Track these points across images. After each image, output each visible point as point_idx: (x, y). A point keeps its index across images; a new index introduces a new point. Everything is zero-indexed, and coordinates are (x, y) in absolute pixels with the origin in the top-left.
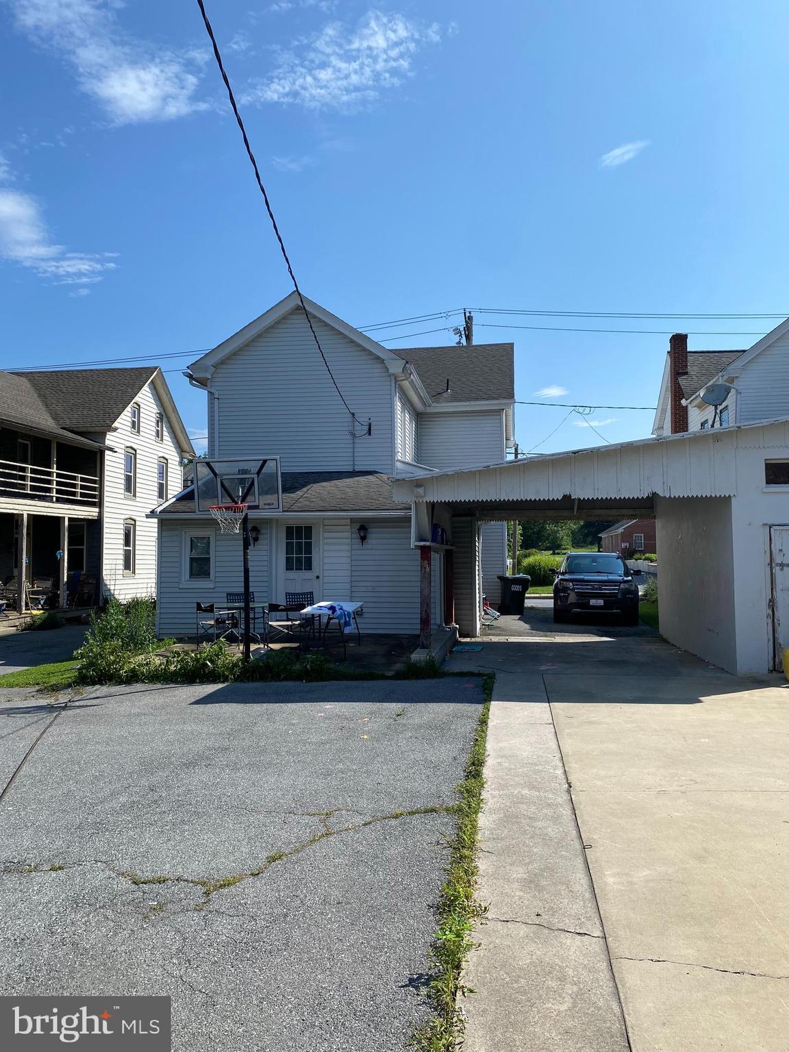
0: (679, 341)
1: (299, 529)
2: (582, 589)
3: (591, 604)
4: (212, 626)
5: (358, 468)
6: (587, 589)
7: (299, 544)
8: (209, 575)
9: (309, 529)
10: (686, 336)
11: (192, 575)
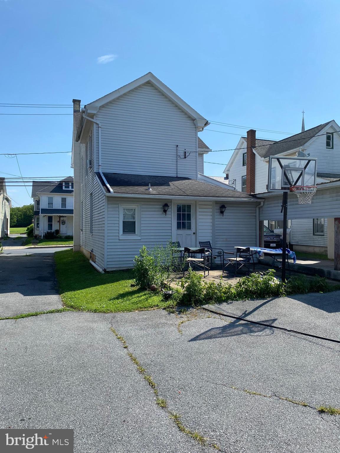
0: (252, 133)
1: (184, 206)
2: (266, 239)
3: (271, 246)
4: (201, 262)
5: (179, 176)
6: (268, 239)
7: (184, 215)
8: (135, 232)
9: (189, 207)
10: (255, 131)
11: (124, 231)
